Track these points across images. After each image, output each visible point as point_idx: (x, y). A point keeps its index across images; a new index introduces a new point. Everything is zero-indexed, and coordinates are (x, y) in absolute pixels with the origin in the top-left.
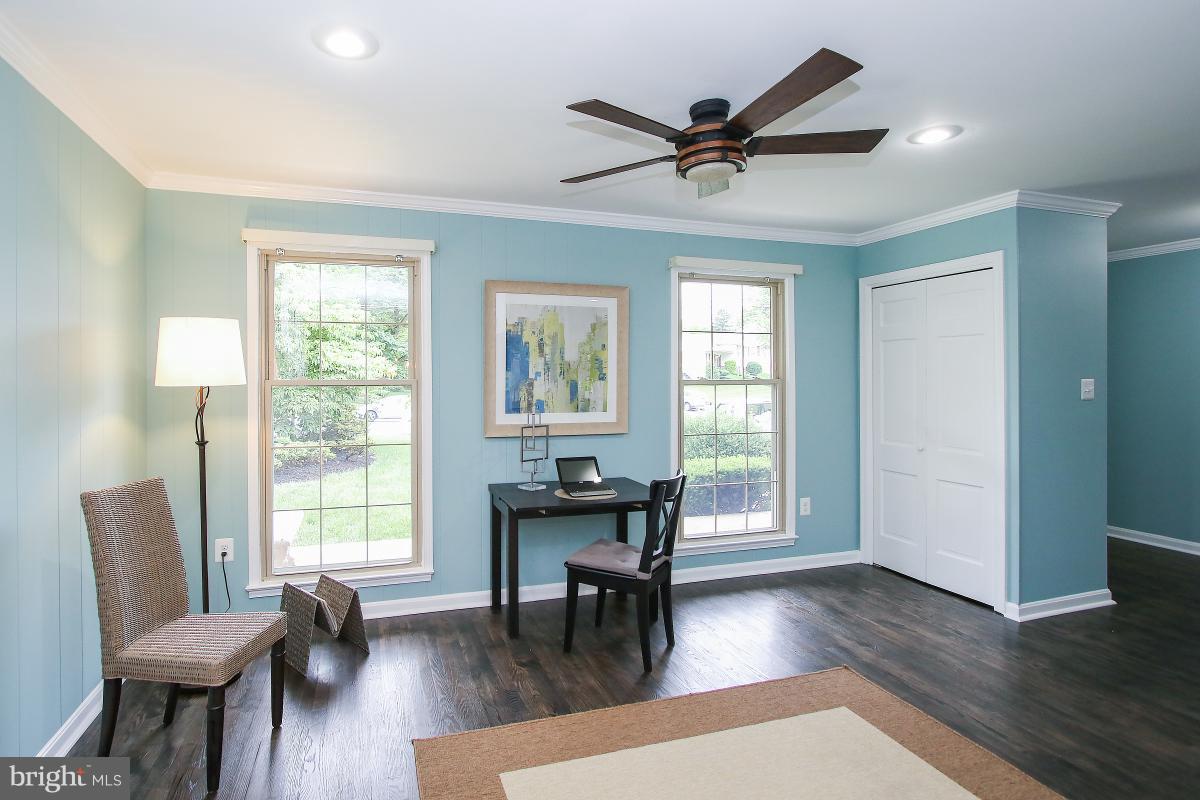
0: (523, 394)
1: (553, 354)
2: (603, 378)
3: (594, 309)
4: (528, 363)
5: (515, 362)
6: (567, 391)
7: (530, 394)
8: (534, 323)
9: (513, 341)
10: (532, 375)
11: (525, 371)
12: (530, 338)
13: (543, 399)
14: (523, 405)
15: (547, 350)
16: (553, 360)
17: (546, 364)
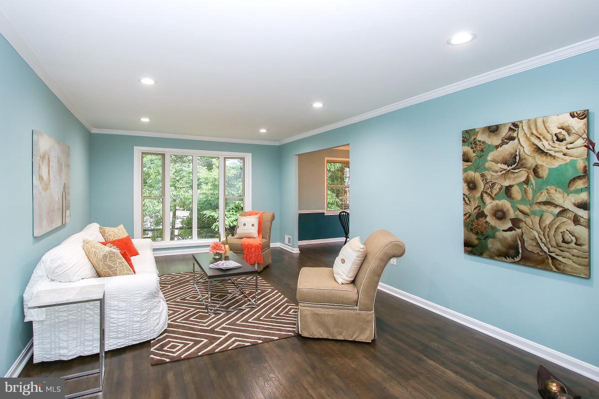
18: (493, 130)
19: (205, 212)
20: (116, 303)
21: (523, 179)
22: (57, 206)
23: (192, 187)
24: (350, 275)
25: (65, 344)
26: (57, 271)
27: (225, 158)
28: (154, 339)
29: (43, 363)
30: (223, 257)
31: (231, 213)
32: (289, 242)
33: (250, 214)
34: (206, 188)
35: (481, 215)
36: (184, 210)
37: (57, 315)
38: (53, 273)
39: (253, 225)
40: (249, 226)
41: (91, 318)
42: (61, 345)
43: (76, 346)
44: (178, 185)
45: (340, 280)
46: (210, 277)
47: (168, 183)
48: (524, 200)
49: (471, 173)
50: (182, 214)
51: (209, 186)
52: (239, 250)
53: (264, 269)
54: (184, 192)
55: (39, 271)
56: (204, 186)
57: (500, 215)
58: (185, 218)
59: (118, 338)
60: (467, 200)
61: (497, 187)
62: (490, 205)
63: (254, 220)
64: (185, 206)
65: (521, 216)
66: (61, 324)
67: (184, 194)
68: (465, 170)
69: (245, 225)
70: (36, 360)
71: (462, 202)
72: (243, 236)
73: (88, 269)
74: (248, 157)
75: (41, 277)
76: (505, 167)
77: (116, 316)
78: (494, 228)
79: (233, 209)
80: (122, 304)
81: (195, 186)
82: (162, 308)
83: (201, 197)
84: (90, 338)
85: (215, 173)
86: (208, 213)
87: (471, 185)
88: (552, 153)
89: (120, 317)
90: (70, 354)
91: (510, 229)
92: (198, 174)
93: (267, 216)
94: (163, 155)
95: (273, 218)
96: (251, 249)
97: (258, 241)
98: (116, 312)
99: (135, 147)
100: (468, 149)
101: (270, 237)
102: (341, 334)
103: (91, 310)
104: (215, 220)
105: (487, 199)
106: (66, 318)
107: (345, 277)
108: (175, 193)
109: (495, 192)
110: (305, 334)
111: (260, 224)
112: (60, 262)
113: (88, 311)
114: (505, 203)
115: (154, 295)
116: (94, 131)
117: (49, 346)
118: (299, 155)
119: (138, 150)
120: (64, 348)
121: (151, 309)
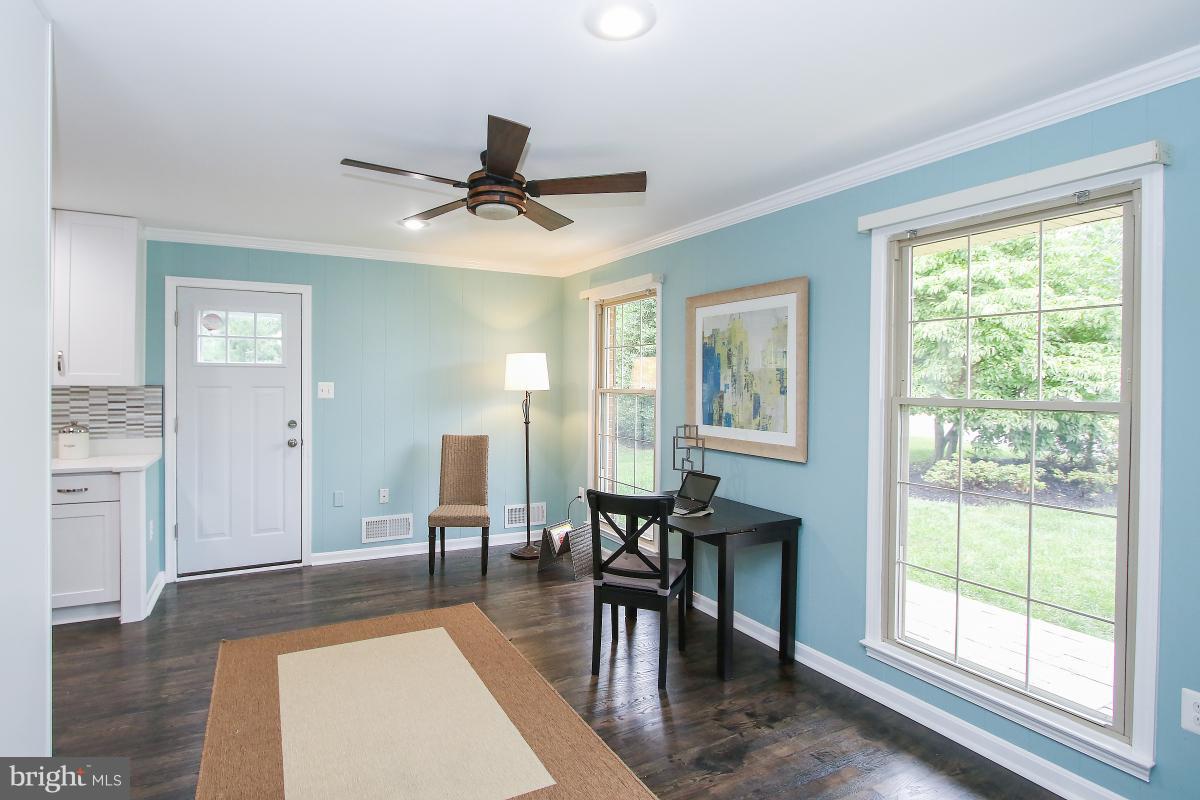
0: (715, 406)
1: (739, 364)
2: (783, 392)
3: (774, 310)
4: (719, 374)
5: (711, 373)
6: (751, 405)
7: (721, 407)
8: (723, 333)
9: (709, 353)
10: (722, 388)
11: (717, 384)
12: (721, 350)
13: (730, 412)
14: (716, 417)
15: (734, 361)
16: (739, 372)
17: (733, 376)
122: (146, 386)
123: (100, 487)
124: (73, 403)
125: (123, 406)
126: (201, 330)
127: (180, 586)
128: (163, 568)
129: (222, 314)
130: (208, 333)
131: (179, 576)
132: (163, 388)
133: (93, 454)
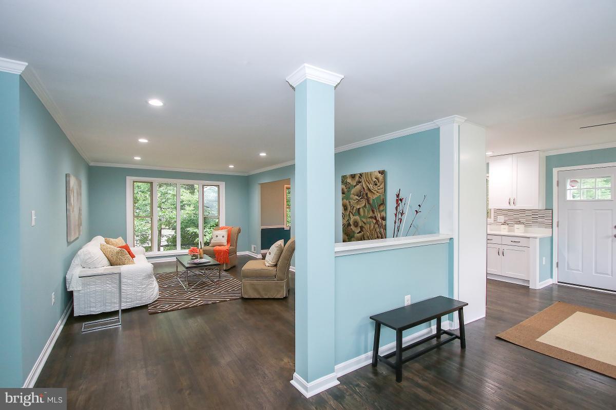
18: (353, 176)
19: (188, 229)
20: (126, 280)
21: (364, 205)
22: (77, 223)
23: (176, 208)
24: (273, 261)
25: (94, 305)
26: (88, 261)
27: (203, 186)
28: (150, 304)
29: (80, 316)
30: (199, 257)
31: (212, 229)
32: (255, 250)
33: (222, 229)
34: (189, 209)
35: (349, 225)
36: (169, 229)
37: (88, 287)
38: (85, 262)
39: (223, 237)
40: (220, 237)
41: (110, 289)
42: (91, 305)
43: (101, 306)
44: (163, 206)
45: (267, 264)
46: (187, 268)
47: (155, 205)
48: (364, 217)
49: (345, 200)
50: (168, 232)
51: (192, 208)
52: (212, 254)
53: (232, 268)
54: (169, 212)
55: (76, 261)
56: (187, 208)
57: (356, 224)
58: (171, 236)
59: (127, 302)
60: (344, 216)
61: (355, 209)
62: (353, 218)
63: (224, 233)
64: (170, 224)
65: (363, 225)
66: (91, 293)
67: (169, 214)
68: (343, 199)
69: (217, 236)
70: (76, 314)
71: (342, 217)
72: (215, 245)
73: (106, 261)
74: (223, 185)
75: (77, 265)
76: (357, 197)
77: (125, 289)
78: (354, 232)
79: (213, 226)
80: (129, 281)
81: (179, 208)
82: (155, 285)
83: (185, 216)
84: (109, 301)
85: (196, 197)
86: (191, 230)
87: (345, 207)
88: (373, 191)
89: (128, 289)
90: (97, 310)
91: (360, 232)
92: (182, 197)
93: (235, 229)
94: (151, 183)
95: (239, 231)
96: (221, 253)
97: (226, 247)
98: (126, 286)
99: (128, 178)
100: (344, 187)
101: (236, 245)
102: (266, 295)
103: (110, 284)
104: (196, 235)
105: (351, 215)
106: (94, 289)
107: (270, 262)
108: (160, 213)
109: (354, 212)
110: (246, 297)
111: (229, 236)
112: (89, 256)
113: (108, 285)
114: (357, 217)
115: (149, 276)
116: (92, 164)
117: (83, 306)
118: (262, 184)
119: (129, 180)
120: (93, 307)
121: (148, 285)
122: (546, 209)
123: (523, 242)
124: (520, 215)
125: (537, 216)
126: (568, 187)
127: (559, 286)
128: (552, 277)
129: (579, 180)
130: (572, 188)
131: (558, 282)
132: (552, 210)
133: (526, 232)
